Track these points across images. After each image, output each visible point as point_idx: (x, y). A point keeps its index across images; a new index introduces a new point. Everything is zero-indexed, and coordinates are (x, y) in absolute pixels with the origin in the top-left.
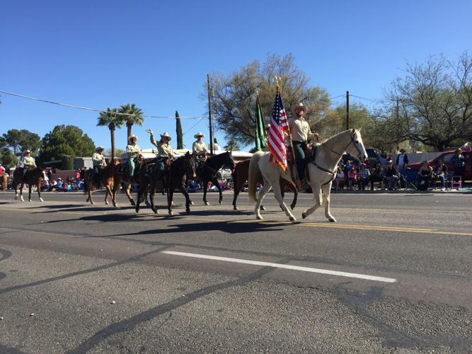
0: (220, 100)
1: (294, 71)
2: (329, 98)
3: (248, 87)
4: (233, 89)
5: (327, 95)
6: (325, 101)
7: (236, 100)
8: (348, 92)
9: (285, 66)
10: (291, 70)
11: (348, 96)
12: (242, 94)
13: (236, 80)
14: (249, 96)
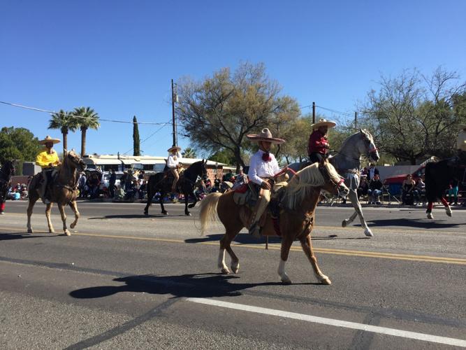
0: (189, 106)
1: (265, 80)
2: (299, 107)
3: (220, 94)
4: (203, 95)
5: (297, 105)
6: (295, 110)
7: (207, 106)
8: (314, 103)
9: (257, 75)
10: (262, 79)
11: (314, 107)
12: (214, 100)
13: (207, 86)
14: (221, 102)
